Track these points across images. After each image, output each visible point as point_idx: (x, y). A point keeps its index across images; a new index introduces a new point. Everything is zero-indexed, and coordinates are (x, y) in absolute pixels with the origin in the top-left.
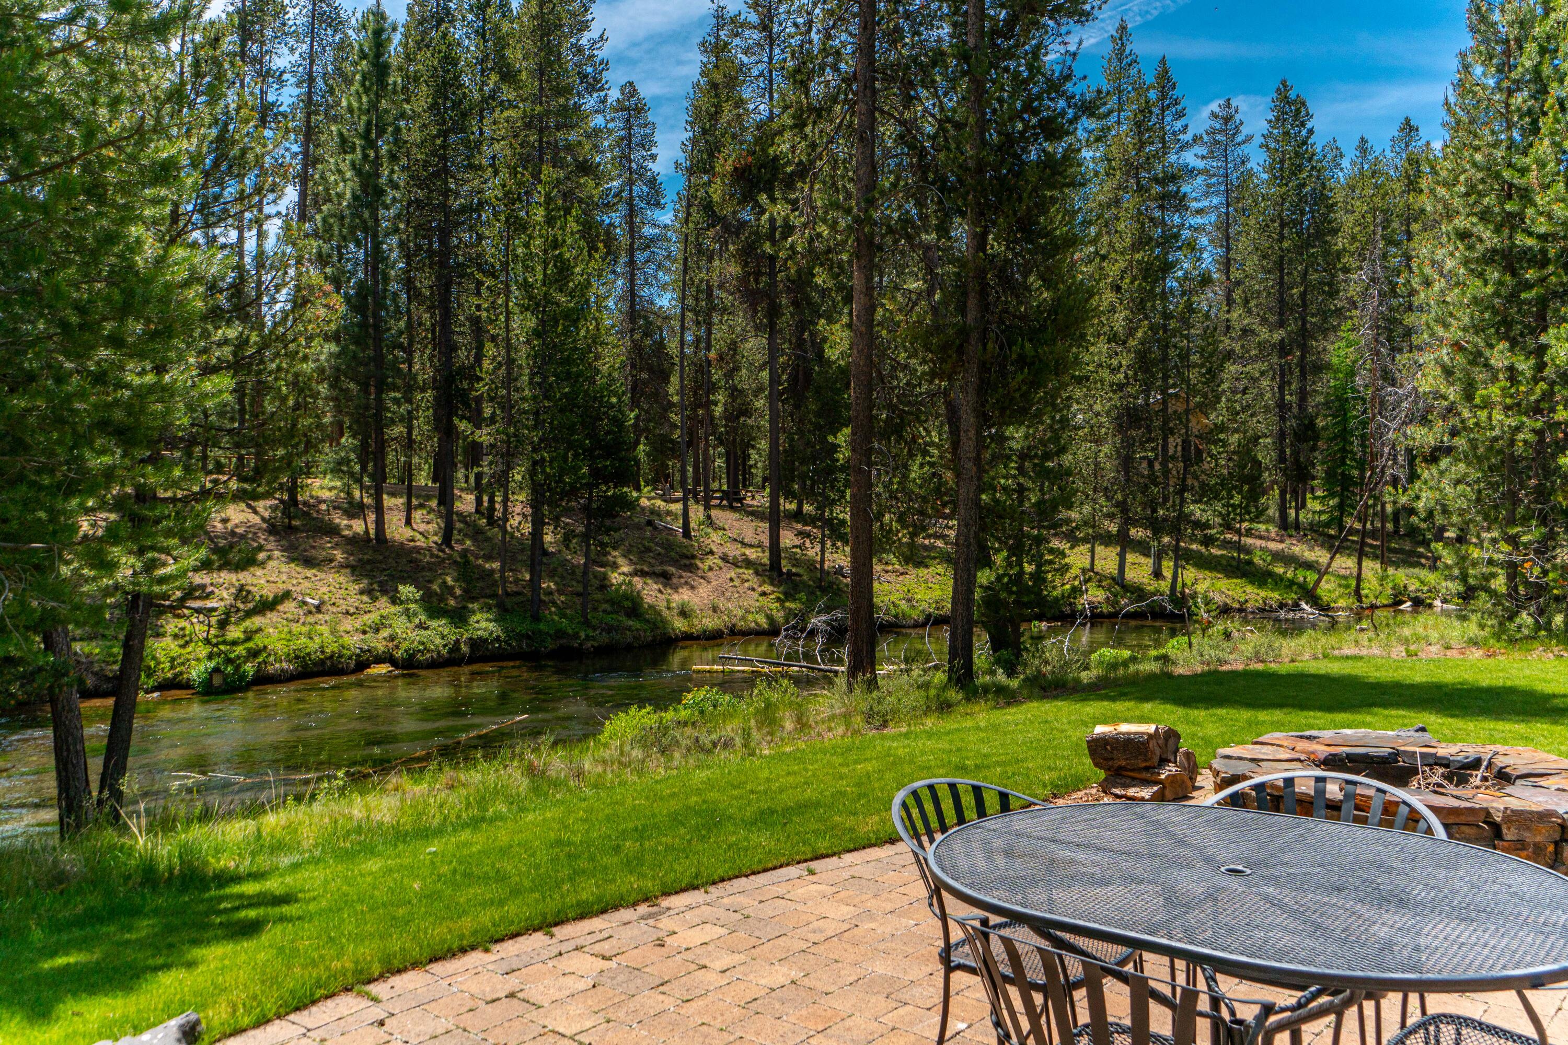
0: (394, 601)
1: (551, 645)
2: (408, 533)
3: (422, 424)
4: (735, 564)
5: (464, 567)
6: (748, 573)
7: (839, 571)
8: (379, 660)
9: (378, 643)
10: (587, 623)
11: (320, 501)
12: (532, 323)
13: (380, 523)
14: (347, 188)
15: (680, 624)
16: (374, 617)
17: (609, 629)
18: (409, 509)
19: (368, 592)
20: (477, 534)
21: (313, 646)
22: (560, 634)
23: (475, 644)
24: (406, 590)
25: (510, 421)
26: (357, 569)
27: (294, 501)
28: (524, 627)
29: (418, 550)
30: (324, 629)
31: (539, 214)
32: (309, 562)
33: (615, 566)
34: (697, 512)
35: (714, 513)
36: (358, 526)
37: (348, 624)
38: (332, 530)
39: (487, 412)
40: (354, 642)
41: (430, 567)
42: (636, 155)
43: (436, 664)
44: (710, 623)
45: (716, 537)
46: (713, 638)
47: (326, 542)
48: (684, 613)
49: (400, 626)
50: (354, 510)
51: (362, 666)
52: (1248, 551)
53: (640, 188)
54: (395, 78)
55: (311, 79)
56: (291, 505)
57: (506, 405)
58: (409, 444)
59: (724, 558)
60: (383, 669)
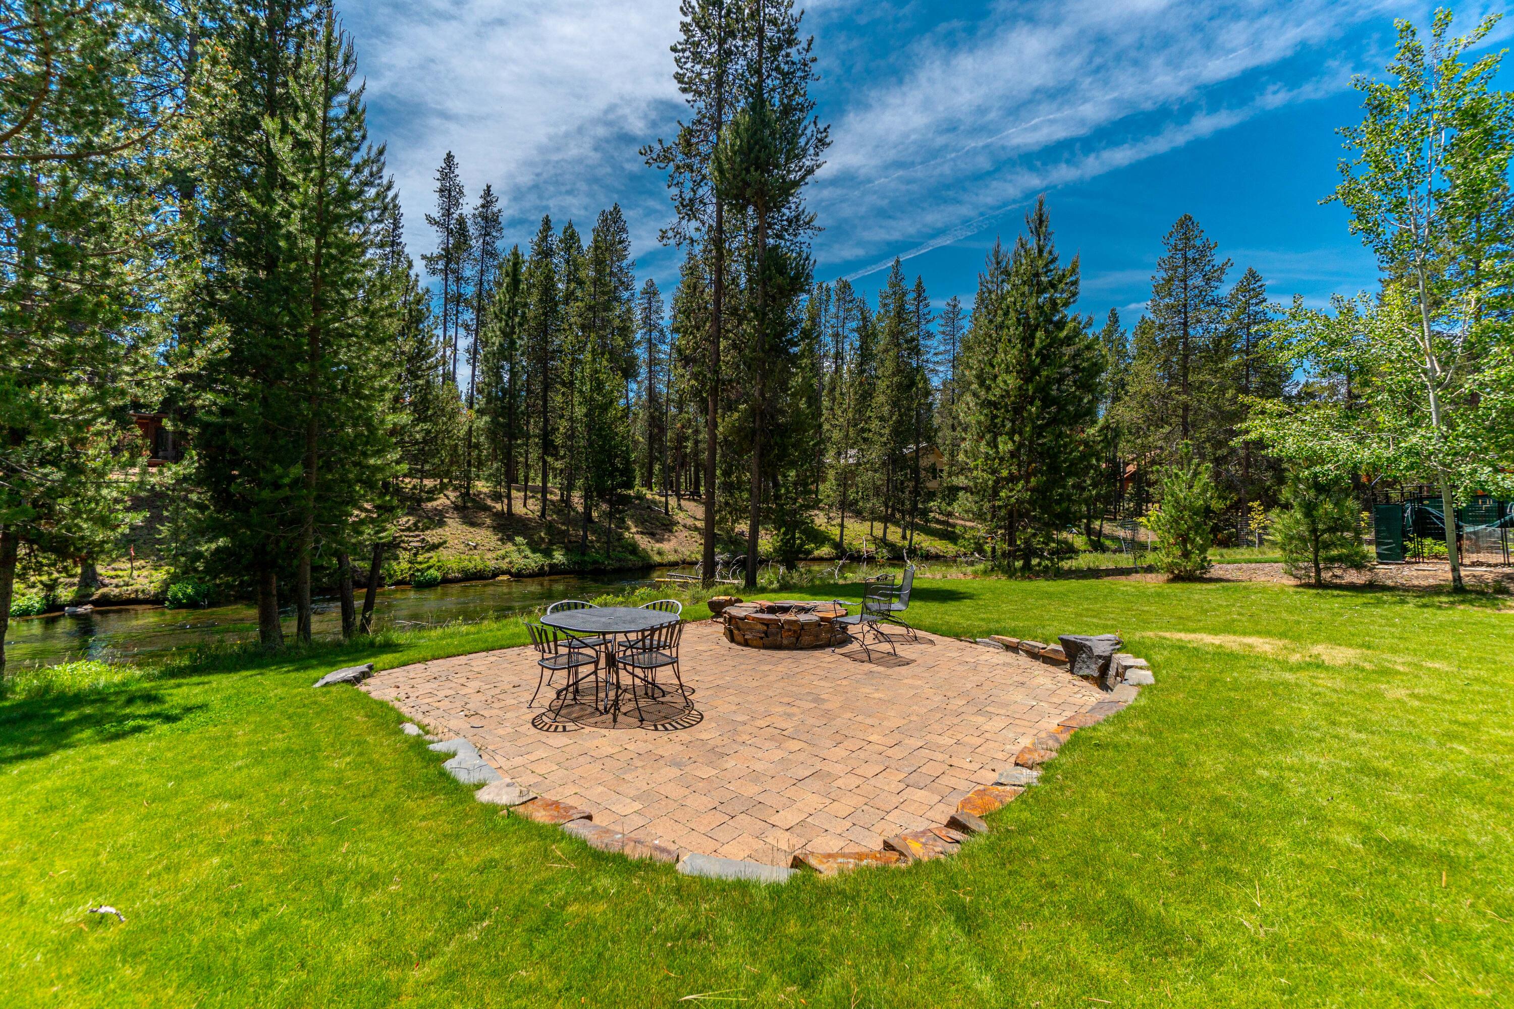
0: (515, 544)
1: (590, 567)
2: (524, 510)
3: (534, 455)
4: (690, 529)
5: (550, 527)
6: (695, 534)
7: (742, 533)
8: (504, 573)
9: (504, 565)
10: (609, 557)
11: (480, 493)
12: (584, 410)
13: (509, 505)
14: (497, 341)
15: (657, 558)
16: (502, 552)
17: (620, 560)
18: (526, 498)
19: (501, 540)
20: (559, 512)
21: (471, 565)
22: (595, 562)
23: (552, 566)
24: (519, 539)
25: (572, 458)
26: (496, 529)
27: (468, 494)
28: (576, 558)
29: (529, 519)
30: (477, 558)
31: (589, 357)
32: (473, 524)
33: (628, 529)
34: (673, 502)
35: (683, 502)
36: (499, 506)
37: (489, 555)
38: (487, 509)
39: (562, 453)
40: (492, 564)
41: (534, 528)
42: (653, 317)
43: (532, 575)
44: (672, 558)
45: (682, 515)
46: (673, 565)
47: (482, 515)
48: (660, 553)
49: (515, 557)
50: (497, 497)
51: (495, 575)
52: (954, 526)
53: (655, 334)
54: (523, 286)
55: (481, 284)
56: (466, 495)
57: (570, 449)
58: (527, 466)
59: (685, 526)
60: (505, 577)
